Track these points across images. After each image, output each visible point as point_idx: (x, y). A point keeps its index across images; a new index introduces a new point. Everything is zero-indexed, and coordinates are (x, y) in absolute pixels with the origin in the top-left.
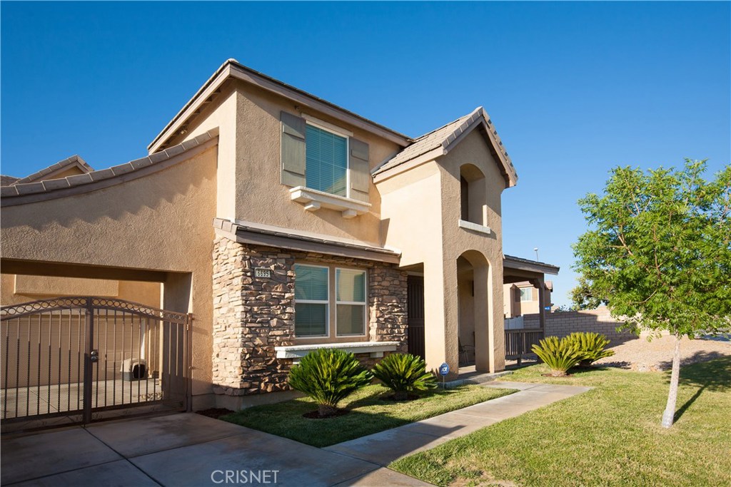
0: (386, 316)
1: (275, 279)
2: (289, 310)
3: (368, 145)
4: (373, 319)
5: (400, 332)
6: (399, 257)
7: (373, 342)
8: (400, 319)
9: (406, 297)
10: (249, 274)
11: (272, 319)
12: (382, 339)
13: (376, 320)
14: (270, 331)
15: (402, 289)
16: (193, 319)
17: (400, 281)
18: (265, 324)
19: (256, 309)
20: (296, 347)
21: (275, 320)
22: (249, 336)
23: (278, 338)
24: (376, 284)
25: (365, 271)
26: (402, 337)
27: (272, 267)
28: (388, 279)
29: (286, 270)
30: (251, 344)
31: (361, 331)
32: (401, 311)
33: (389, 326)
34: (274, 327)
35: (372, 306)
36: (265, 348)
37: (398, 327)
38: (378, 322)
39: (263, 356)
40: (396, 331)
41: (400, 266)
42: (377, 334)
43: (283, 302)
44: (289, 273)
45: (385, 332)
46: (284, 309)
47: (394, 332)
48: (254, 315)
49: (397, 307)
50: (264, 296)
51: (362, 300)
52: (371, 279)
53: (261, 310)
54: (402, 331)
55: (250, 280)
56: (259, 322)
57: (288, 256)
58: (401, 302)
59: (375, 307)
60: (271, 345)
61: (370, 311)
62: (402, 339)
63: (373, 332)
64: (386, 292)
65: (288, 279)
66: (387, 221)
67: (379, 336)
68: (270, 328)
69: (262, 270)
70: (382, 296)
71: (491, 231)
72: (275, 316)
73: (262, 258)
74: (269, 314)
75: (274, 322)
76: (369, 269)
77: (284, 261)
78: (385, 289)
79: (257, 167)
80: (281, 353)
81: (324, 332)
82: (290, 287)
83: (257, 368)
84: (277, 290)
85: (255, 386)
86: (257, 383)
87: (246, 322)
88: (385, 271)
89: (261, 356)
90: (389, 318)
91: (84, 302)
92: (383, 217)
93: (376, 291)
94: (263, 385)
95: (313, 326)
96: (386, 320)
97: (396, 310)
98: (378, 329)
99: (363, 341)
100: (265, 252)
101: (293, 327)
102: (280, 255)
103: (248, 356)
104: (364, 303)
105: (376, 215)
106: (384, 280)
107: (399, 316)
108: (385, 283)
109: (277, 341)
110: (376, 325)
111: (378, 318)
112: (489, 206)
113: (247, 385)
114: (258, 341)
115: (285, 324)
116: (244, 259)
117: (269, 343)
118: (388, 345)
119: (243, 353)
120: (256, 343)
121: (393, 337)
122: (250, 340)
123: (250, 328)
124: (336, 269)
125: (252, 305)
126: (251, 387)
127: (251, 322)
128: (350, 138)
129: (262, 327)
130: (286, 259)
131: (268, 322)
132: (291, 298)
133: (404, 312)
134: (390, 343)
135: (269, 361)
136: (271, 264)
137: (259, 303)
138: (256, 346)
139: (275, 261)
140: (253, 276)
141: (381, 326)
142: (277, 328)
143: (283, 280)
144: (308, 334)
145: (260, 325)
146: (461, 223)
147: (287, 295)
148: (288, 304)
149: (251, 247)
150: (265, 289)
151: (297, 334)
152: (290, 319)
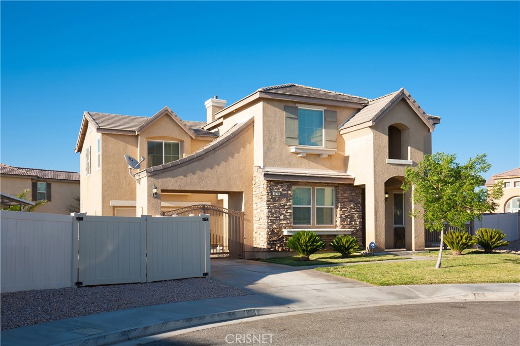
0: (346, 214)
1: (282, 196)
2: (289, 211)
3: (336, 112)
4: (338, 216)
5: (356, 224)
6: (354, 180)
7: (338, 229)
8: (356, 216)
9: (361, 202)
10: (270, 194)
11: (281, 215)
12: (344, 227)
13: (339, 216)
14: (280, 221)
15: (357, 198)
16: (244, 214)
17: (356, 193)
18: (278, 218)
19: (273, 210)
20: (293, 230)
21: (283, 216)
22: (271, 223)
23: (284, 225)
24: (340, 195)
25: (334, 188)
26: (358, 227)
27: (281, 190)
28: (348, 192)
29: (288, 191)
30: (271, 228)
31: (332, 223)
32: (357, 211)
33: (349, 220)
34: (282, 220)
35: (337, 208)
36: (278, 230)
37: (355, 221)
38: (341, 217)
39: (277, 233)
40: (353, 223)
41: (355, 185)
42: (340, 224)
43: (286, 207)
44: (289, 192)
45: (345, 223)
46: (287, 211)
47: (352, 224)
48: (272, 213)
49: (354, 209)
50: (277, 204)
51: (332, 205)
52: (337, 193)
53: (276, 211)
54: (358, 223)
55: (270, 196)
56: (275, 217)
57: (289, 184)
58: (357, 206)
59: (339, 209)
60: (280, 228)
61: (336, 211)
62: (357, 228)
63: (338, 223)
64: (347, 200)
65: (289, 195)
66: (348, 157)
67: (342, 226)
68: (280, 220)
69: (276, 192)
70: (344, 202)
71: (413, 162)
72: (283, 214)
73: (276, 186)
74: (279, 213)
75: (282, 217)
76: (336, 186)
77: (286, 186)
78: (346, 198)
79: (273, 138)
80: (285, 232)
81: (309, 223)
82: (290, 199)
83: (274, 239)
84: (283, 201)
85: (273, 248)
86: (274, 246)
87: (269, 217)
88: (346, 187)
89: (276, 233)
90: (349, 215)
91: (202, 206)
92: (346, 155)
93: (340, 200)
94: (277, 247)
95: (303, 219)
96: (346, 216)
97: (353, 210)
98: (341, 221)
99: (332, 228)
100: (277, 183)
101: (292, 220)
102: (284, 184)
103: (270, 233)
104: (333, 207)
105: (342, 153)
106: (345, 193)
107: (356, 214)
108: (346, 195)
109: (284, 227)
110: (339, 219)
111: (341, 215)
112: (412, 146)
113: (270, 247)
114: (274, 226)
115: (287, 218)
116: (268, 187)
117: (280, 227)
118: (345, 231)
119: (268, 231)
120: (274, 227)
121: (351, 227)
122: (271, 225)
123: (271, 220)
124: (316, 188)
125: (271, 209)
126: (271, 248)
127: (271, 217)
128: (325, 110)
129: (276, 219)
130: (288, 185)
131: (279, 217)
132: (290, 205)
133: (359, 212)
134: (350, 230)
135: (280, 236)
136: (280, 188)
137: (275, 207)
139: (282, 187)
140: (272, 195)
141: (343, 220)
142: (283, 220)
143: (286, 196)
144: (300, 223)
146: (388, 161)
147: (288, 204)
148: (289, 208)
149: (271, 181)
150: (277, 201)
151: (294, 223)
152: (290, 215)
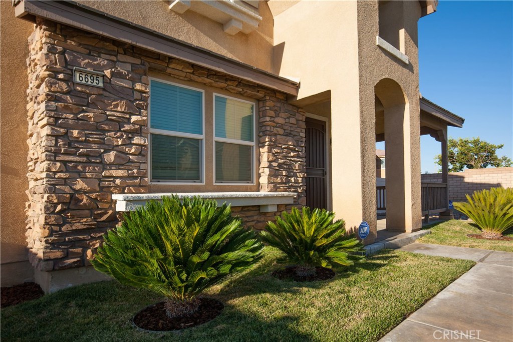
0: (280, 161)
1: (109, 91)
2: (137, 140)
4: (264, 162)
5: (297, 182)
6: (297, 86)
7: (264, 192)
8: (297, 165)
9: (304, 140)
10: (61, 76)
11: (107, 151)
12: (275, 189)
13: (267, 164)
14: (104, 169)
15: (299, 130)
17: (297, 120)
18: (94, 159)
19: (75, 133)
21: (113, 153)
22: (62, 175)
23: (118, 181)
24: (268, 119)
25: (254, 104)
26: (300, 187)
27: (107, 73)
28: (282, 115)
29: (134, 81)
30: (67, 189)
31: (248, 179)
32: (298, 156)
33: (284, 173)
34: (111, 164)
35: (263, 146)
36: (94, 196)
37: (295, 175)
38: (270, 167)
39: (91, 209)
40: (293, 179)
41: (298, 98)
42: (269, 182)
43: (127, 127)
44: (138, 86)
45: (279, 180)
46: (131, 139)
47: (289, 181)
48: (71, 143)
49: (294, 150)
50: (91, 115)
51: (251, 139)
52: (261, 113)
53: (87, 135)
54: (300, 180)
55: (64, 86)
56: (81, 155)
58: (298, 146)
59: (266, 149)
60: (105, 191)
61: (259, 154)
62: (299, 190)
63: (264, 180)
64: (281, 131)
65: (137, 95)
66: (282, 46)
67: (272, 185)
68: (104, 166)
69: (87, 73)
70: (276, 135)
71: (409, 61)
72: (114, 148)
73: (89, 55)
74: (101, 143)
75: (111, 157)
76: (258, 100)
77: (129, 67)
78: (279, 127)
81: (197, 178)
82: (140, 107)
83: (78, 226)
84: (117, 109)
85: (75, 255)
86: (79, 250)
87: (57, 153)
88: (279, 105)
89: (85, 207)
90: (284, 163)
92: (276, 42)
93: (268, 128)
94: (89, 252)
96: (280, 165)
97: (292, 154)
98: (270, 176)
99: (251, 190)
100: (94, 47)
102: (121, 57)
103: (59, 208)
104: (253, 144)
105: (268, 39)
106: (277, 116)
107: (296, 162)
108: (280, 120)
109: (117, 186)
110: (267, 171)
111: (270, 162)
113: (58, 254)
114: (80, 184)
115: (130, 161)
116: (52, 51)
117: (102, 188)
118: (283, 197)
119: (49, 201)
120: (78, 187)
121: (289, 187)
122: (65, 181)
123: (64, 163)
124: (215, 94)
125: (69, 128)
126: (67, 256)
127: (66, 153)
129: (89, 162)
130: (133, 65)
131: (100, 156)
132: (142, 124)
133: (301, 158)
134: (286, 194)
135: (101, 215)
136: (105, 67)
137: (82, 123)
138: (79, 191)
139: (113, 64)
140: (69, 79)
141: (274, 173)
142: (116, 165)
143: (128, 95)
145: (84, 159)
146: (378, 40)
147: (134, 118)
148: (138, 132)
150: (93, 105)
151: (155, 177)
152: (140, 154)
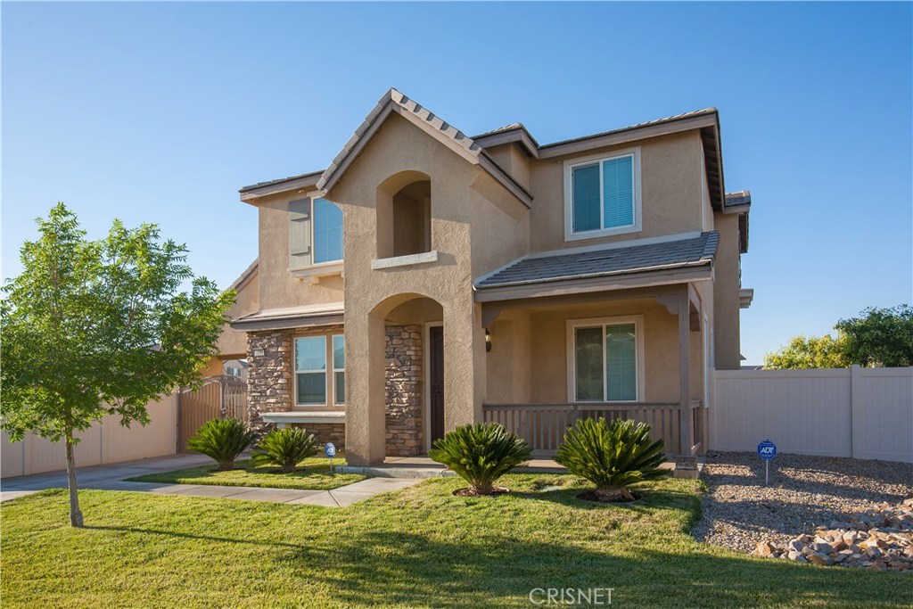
1: (269, 356)
2: (280, 381)
8: (400, 386)
11: (268, 389)
15: (405, 349)
18: (263, 394)
21: (270, 390)
22: (253, 403)
23: (272, 405)
27: (267, 346)
29: (278, 347)
30: (254, 409)
32: (404, 376)
34: (270, 396)
36: (263, 413)
39: (262, 419)
43: (275, 374)
44: (280, 349)
46: (277, 380)
48: (255, 386)
49: (396, 371)
50: (261, 371)
53: (260, 382)
54: (404, 400)
55: (252, 359)
56: (260, 392)
57: (279, 334)
65: (279, 355)
68: (268, 397)
69: (258, 351)
72: (271, 386)
73: (261, 340)
74: (266, 385)
75: (268, 392)
77: (275, 339)
79: (273, 262)
81: (324, 400)
82: (281, 361)
84: (271, 365)
87: (251, 392)
89: (260, 419)
95: (314, 394)
100: (262, 335)
101: (295, 396)
102: (272, 335)
103: (251, 418)
107: (401, 382)
109: (272, 408)
115: (277, 394)
116: (248, 343)
117: (266, 409)
120: (258, 408)
122: (254, 406)
123: (254, 396)
124: (333, 336)
125: (254, 379)
127: (254, 392)
129: (261, 396)
130: (277, 338)
131: (265, 391)
133: (409, 377)
136: (266, 344)
138: (258, 411)
139: (269, 341)
140: (253, 355)
142: (272, 396)
143: (274, 356)
144: (309, 401)
145: (260, 394)
147: (279, 368)
148: (279, 377)
149: (253, 333)
151: (300, 401)
152: (282, 389)
